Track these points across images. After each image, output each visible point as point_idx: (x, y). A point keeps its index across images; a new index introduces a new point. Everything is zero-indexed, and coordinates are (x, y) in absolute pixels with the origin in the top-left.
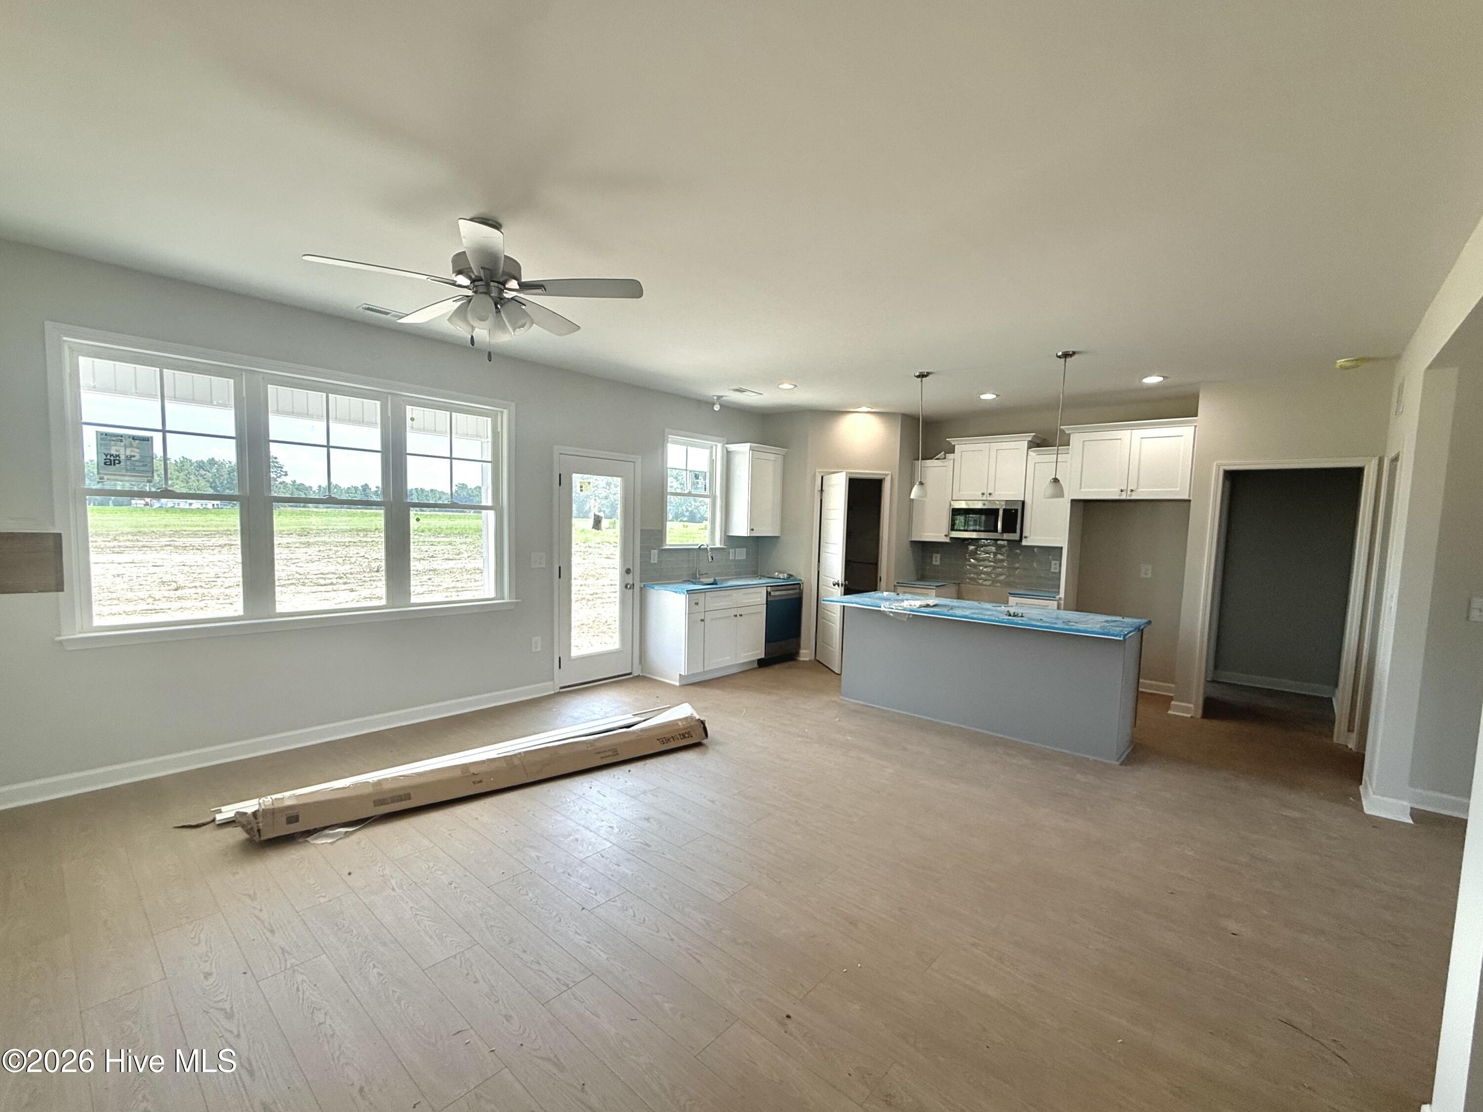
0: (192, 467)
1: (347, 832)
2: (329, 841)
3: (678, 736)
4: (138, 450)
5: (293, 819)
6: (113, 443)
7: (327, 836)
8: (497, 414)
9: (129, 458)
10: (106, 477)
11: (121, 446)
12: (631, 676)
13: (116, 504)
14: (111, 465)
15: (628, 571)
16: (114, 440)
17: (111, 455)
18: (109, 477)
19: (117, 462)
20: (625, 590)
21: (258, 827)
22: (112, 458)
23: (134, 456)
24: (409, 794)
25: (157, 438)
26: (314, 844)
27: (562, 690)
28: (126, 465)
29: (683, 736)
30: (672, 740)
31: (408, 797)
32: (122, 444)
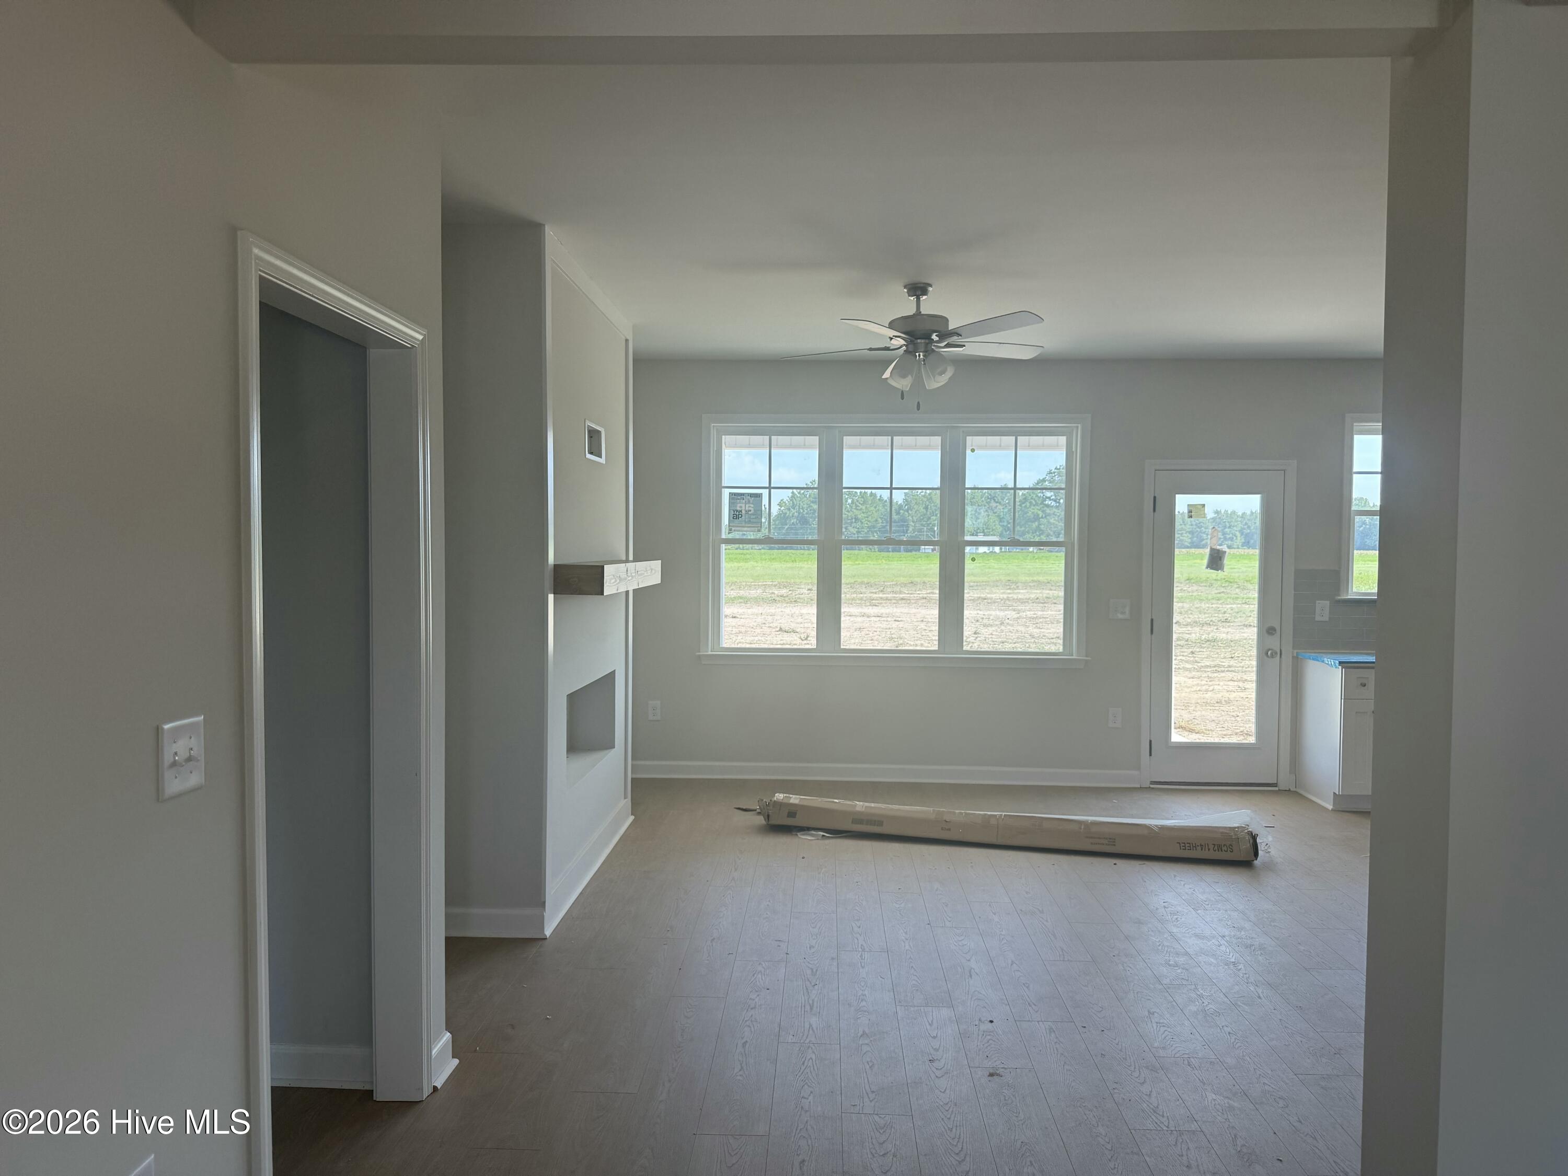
0: (983, 499)
1: (823, 836)
2: (809, 838)
3: (1211, 847)
4: (752, 506)
5: (792, 814)
6: (738, 501)
7: (812, 835)
8: (1073, 430)
9: (747, 512)
10: (733, 529)
11: (742, 503)
12: (1276, 789)
13: (907, 551)
14: (736, 519)
15: (1271, 631)
16: (739, 499)
17: (737, 511)
18: (735, 528)
19: (740, 516)
20: (1265, 657)
21: (768, 812)
22: (737, 514)
23: (750, 511)
24: (883, 822)
25: (765, 493)
26: (800, 838)
27: (1152, 786)
28: (745, 518)
29: (1219, 848)
30: (1199, 848)
31: (880, 823)
32: (744, 501)
